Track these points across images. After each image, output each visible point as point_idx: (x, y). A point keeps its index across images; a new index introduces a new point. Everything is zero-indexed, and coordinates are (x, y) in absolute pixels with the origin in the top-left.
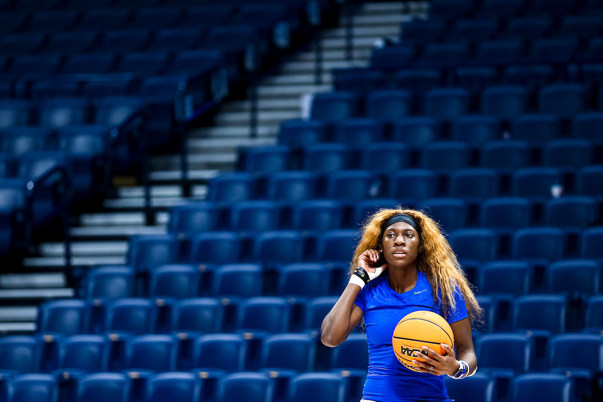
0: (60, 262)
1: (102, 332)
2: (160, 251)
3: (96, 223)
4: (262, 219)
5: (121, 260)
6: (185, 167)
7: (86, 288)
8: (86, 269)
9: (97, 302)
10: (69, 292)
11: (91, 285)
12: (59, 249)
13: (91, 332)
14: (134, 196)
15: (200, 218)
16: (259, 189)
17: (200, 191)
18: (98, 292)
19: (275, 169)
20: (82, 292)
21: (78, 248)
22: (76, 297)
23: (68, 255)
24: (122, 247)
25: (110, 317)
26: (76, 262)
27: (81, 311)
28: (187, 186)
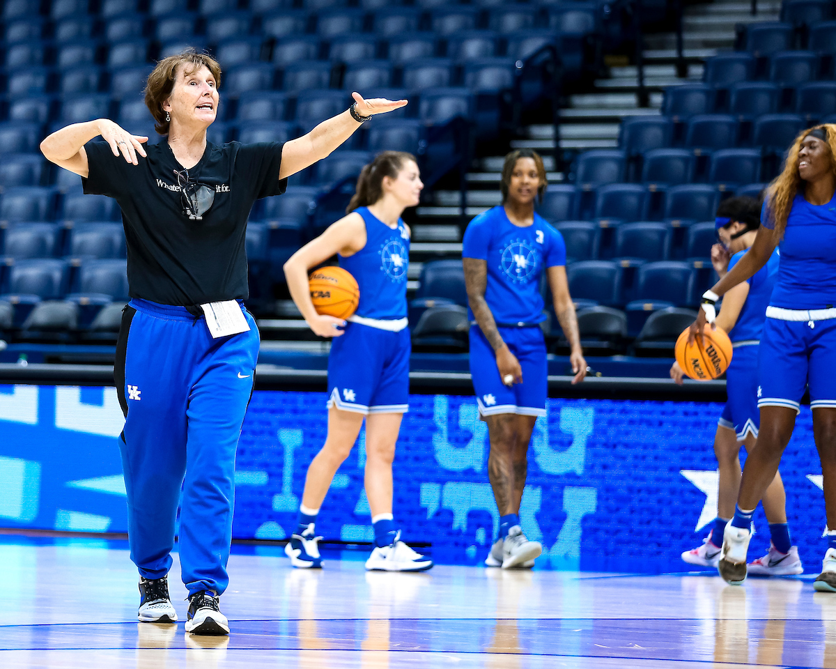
0: (549, 145)
1: (591, 218)
2: (653, 134)
3: (586, 104)
4: (763, 101)
5: (614, 144)
6: (680, 46)
7: (575, 172)
8: (575, 151)
9: (587, 187)
10: (557, 177)
11: (581, 169)
12: (548, 131)
13: (580, 218)
14: (626, 76)
15: (696, 100)
16: (759, 69)
17: (697, 71)
18: (588, 177)
19: (777, 47)
20: (571, 177)
21: (567, 130)
22: (565, 181)
23: (557, 138)
24: (614, 130)
25: (600, 202)
26: (565, 144)
27: (571, 196)
28: (682, 66)
